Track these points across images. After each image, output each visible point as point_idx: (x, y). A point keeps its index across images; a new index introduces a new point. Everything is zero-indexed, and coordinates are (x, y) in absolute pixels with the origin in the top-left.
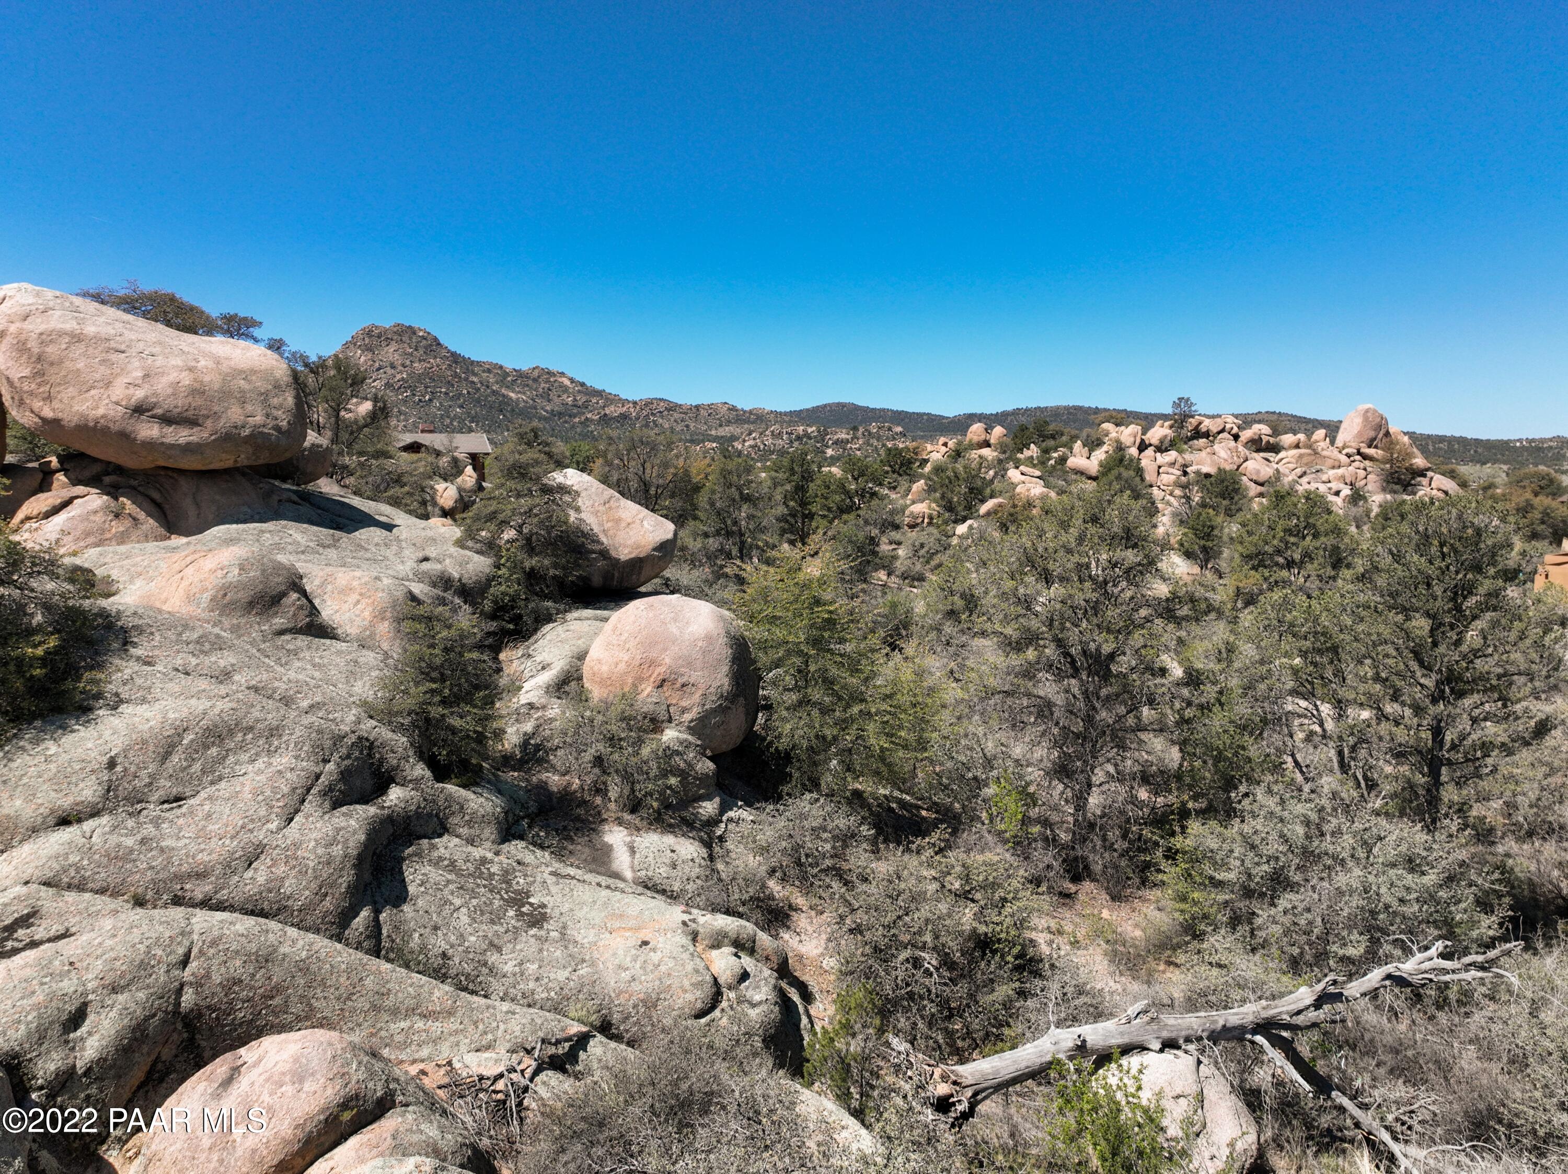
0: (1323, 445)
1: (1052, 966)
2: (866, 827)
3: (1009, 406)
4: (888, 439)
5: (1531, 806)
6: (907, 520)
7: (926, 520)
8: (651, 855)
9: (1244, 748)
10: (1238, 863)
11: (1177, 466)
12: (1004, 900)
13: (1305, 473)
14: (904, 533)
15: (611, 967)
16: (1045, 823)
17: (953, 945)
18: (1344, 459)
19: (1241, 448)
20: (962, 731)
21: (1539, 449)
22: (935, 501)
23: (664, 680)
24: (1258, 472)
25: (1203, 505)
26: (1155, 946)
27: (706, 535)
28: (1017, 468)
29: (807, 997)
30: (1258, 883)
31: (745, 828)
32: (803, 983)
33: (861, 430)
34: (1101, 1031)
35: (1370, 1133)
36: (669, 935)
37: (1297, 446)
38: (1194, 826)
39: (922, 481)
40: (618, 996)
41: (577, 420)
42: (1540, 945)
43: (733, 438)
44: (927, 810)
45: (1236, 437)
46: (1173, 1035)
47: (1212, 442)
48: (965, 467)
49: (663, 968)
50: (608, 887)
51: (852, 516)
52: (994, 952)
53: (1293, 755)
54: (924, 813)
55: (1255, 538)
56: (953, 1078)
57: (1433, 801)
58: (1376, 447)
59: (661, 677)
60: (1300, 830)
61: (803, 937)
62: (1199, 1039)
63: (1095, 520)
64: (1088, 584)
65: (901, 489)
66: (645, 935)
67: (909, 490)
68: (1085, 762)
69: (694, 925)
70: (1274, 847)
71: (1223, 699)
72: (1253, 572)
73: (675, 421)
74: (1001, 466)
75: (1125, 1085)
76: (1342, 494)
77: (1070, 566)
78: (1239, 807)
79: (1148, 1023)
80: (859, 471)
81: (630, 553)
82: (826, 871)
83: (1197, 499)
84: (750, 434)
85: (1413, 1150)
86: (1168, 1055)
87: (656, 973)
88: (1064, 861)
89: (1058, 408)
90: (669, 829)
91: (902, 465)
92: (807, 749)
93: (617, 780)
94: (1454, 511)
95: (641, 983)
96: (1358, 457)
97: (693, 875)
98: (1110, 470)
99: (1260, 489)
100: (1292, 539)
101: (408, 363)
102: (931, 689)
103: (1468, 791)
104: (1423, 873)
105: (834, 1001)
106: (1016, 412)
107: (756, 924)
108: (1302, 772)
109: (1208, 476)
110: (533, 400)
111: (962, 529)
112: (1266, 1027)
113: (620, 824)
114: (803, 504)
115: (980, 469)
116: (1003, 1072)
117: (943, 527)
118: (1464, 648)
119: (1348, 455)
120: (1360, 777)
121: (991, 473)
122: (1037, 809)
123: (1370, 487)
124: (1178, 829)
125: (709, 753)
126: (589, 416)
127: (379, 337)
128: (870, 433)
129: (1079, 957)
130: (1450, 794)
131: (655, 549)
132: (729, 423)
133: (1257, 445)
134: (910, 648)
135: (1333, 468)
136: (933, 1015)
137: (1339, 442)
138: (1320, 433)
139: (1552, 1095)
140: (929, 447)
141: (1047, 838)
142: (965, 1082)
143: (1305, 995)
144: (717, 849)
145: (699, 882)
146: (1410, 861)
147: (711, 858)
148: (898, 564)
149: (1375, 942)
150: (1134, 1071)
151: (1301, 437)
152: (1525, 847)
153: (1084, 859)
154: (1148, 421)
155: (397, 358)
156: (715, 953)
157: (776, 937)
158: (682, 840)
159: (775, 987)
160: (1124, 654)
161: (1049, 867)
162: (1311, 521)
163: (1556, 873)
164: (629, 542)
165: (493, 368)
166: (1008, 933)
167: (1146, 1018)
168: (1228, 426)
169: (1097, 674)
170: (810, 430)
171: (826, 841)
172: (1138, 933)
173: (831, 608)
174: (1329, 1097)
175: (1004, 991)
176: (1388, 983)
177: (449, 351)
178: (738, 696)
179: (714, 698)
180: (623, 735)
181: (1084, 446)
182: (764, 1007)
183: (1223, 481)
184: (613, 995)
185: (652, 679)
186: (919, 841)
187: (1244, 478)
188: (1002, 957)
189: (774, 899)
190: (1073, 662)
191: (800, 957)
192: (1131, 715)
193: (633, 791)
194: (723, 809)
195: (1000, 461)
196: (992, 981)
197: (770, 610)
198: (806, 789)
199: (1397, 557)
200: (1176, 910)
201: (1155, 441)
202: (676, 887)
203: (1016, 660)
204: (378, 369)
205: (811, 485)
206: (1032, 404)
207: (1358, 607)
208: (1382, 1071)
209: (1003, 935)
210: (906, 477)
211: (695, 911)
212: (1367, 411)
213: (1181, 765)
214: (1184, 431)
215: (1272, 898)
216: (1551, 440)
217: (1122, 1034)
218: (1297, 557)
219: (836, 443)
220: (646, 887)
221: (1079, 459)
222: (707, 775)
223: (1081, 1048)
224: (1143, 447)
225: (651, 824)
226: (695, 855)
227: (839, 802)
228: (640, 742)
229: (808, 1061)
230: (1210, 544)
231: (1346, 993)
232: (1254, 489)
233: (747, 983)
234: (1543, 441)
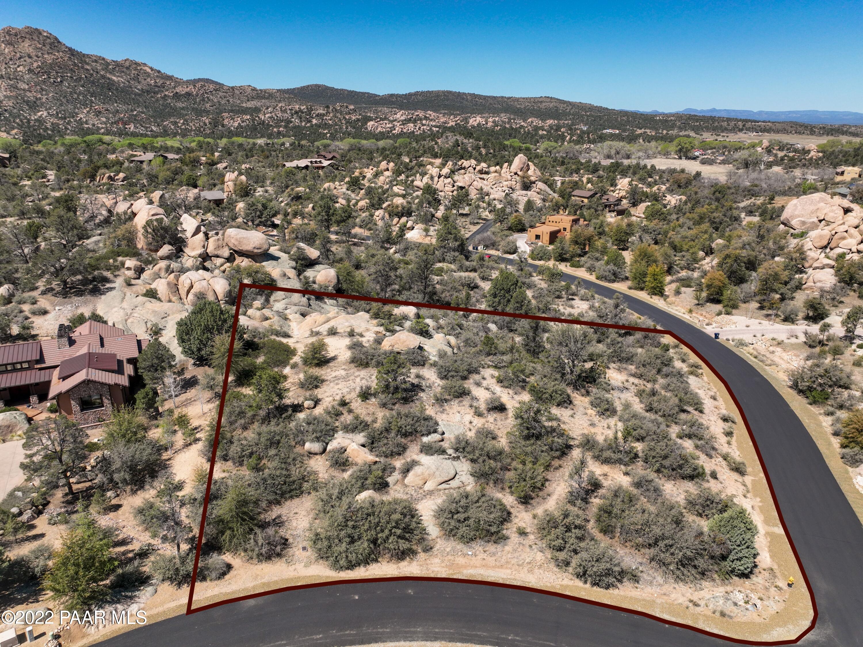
0: (506, 169)
4: (346, 114)
6: (359, 208)
7: (365, 208)
11: (451, 183)
13: (495, 184)
18: (509, 177)
19: (476, 172)
24: (478, 185)
28: (397, 185)
33: (331, 108)
37: (495, 172)
39: (364, 190)
41: (159, 96)
43: (257, 109)
45: (475, 169)
47: (466, 171)
58: (523, 171)
67: (359, 193)
76: (506, 192)
84: (267, 108)
89: (439, 91)
96: (515, 176)
99: (477, 192)
101: (40, 55)
109: (461, 187)
110: (129, 82)
111: (377, 213)
123: (517, 188)
126: (167, 93)
127: (16, 35)
128: (336, 110)
132: (253, 98)
133: (481, 172)
135: (505, 181)
137: (512, 168)
151: (498, 167)
155: (31, 50)
165: (98, 59)
168: (473, 164)
170: (302, 108)
177: (67, 47)
181: (420, 175)
183: (465, 190)
187: (473, 188)
195: (391, 180)
201: (445, 172)
204: (20, 58)
214: (456, 168)
219: (317, 115)
221: (418, 181)
224: (440, 176)
232: (474, 192)
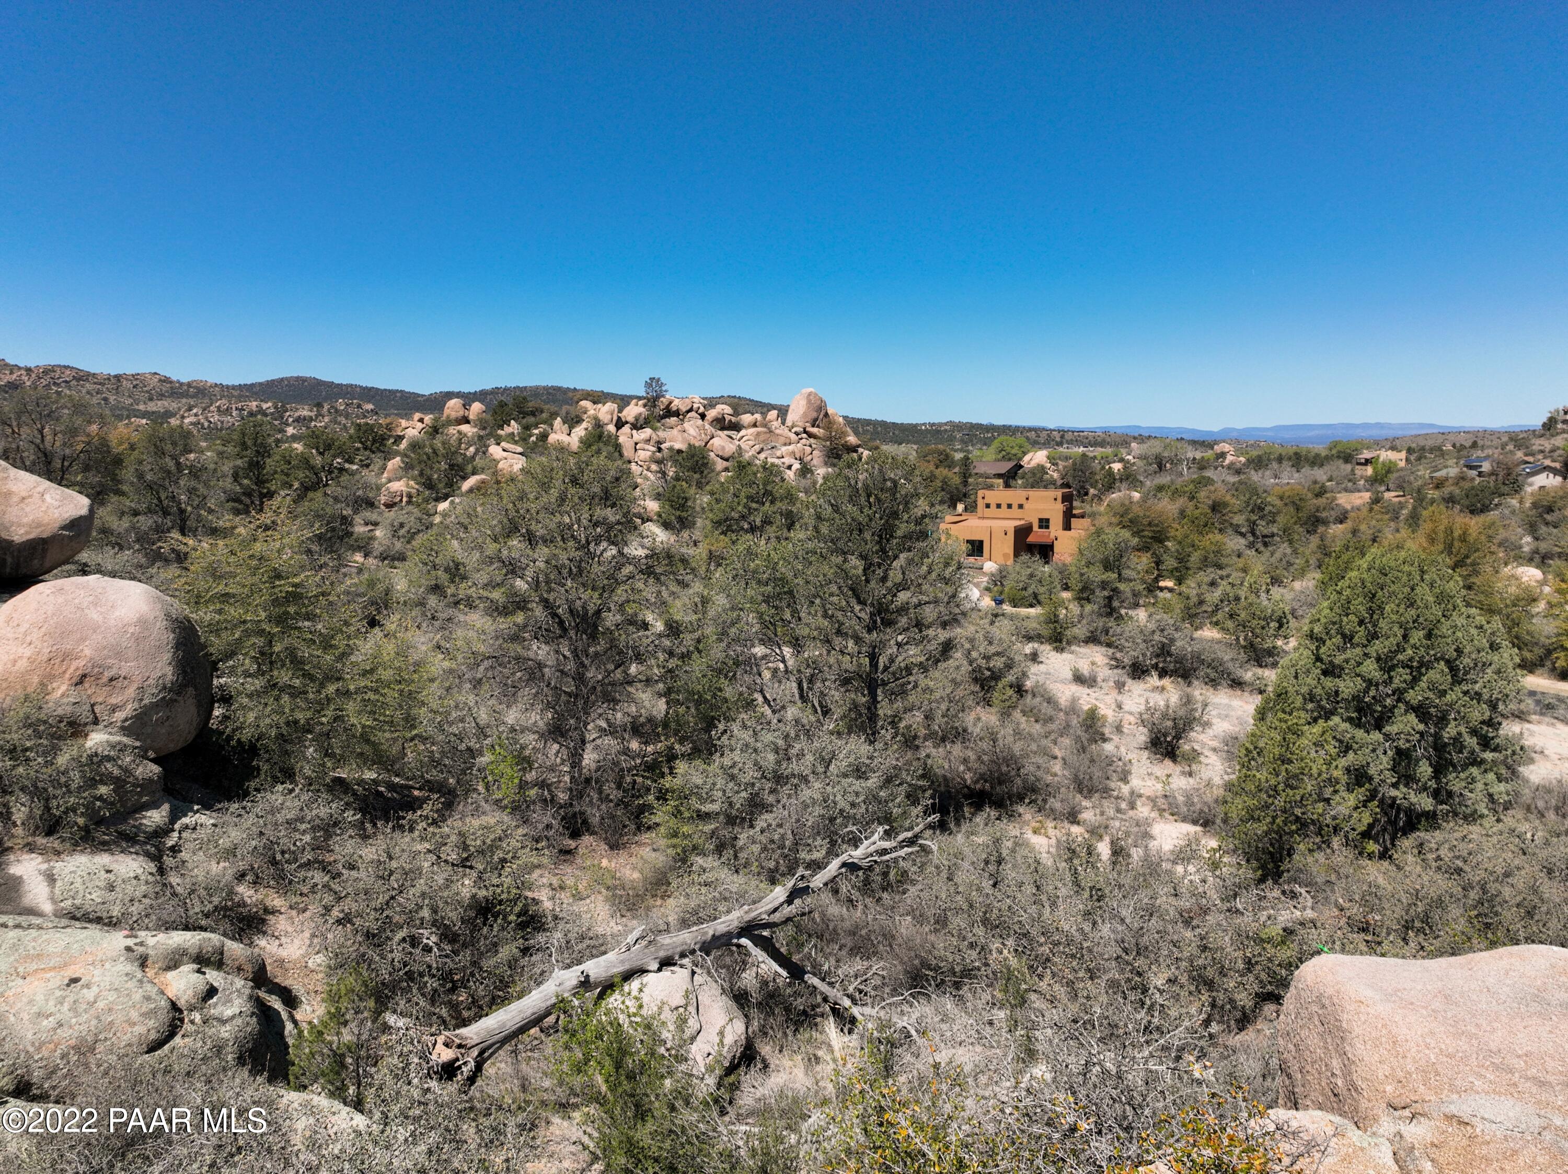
0: (776, 424)
1: (556, 918)
2: (352, 812)
3: (488, 386)
4: (357, 417)
5: (943, 716)
6: (383, 499)
7: (405, 499)
8: (79, 880)
9: (720, 690)
10: (720, 794)
11: (652, 442)
12: (504, 861)
13: (762, 450)
14: (381, 514)
15: (26, 1017)
16: (542, 784)
17: (453, 916)
18: (793, 437)
19: (707, 426)
20: (452, 703)
21: (938, 432)
22: (414, 479)
23: (84, 676)
24: (723, 448)
25: (677, 479)
26: (651, 883)
27: (136, 513)
28: (498, 444)
29: (291, 1001)
30: (738, 810)
31: (202, 834)
32: (285, 988)
33: (326, 407)
34: (603, 964)
35: (836, 1003)
36: (107, 965)
37: (755, 425)
38: (681, 767)
39: (398, 459)
40: (39, 1049)
42: (952, 825)
43: (168, 414)
44: (420, 789)
45: (703, 416)
46: (669, 953)
47: (682, 420)
48: (444, 443)
49: (101, 1004)
50: (18, 926)
51: (319, 494)
52: (496, 916)
53: (762, 691)
54: (416, 793)
55: (722, 505)
56: (457, 1041)
57: (873, 717)
58: (818, 426)
59: (80, 672)
60: (771, 757)
61: (283, 940)
62: (693, 952)
63: (575, 481)
64: (571, 543)
65: (375, 467)
66: (71, 972)
67: (384, 468)
68: (578, 719)
69: (141, 949)
70: (751, 774)
71: (701, 647)
72: (722, 537)
73: (88, 393)
74: (482, 443)
75: (627, 1007)
76: (794, 468)
77: (553, 526)
78: (718, 743)
79: (646, 947)
80: (324, 444)
81: (27, 533)
82: (308, 865)
83: (671, 474)
84: (190, 409)
85: (867, 1010)
86: (666, 973)
87: (92, 1011)
88: (563, 818)
89: (537, 388)
90: (104, 847)
91: (374, 441)
92: (276, 737)
93: (24, 798)
94: (876, 466)
95: (71, 1027)
96: (804, 435)
97: (138, 894)
98: (590, 446)
99: (725, 464)
100: (754, 505)
102: (417, 664)
103: (899, 704)
104: (867, 779)
105: (323, 1000)
106: (495, 391)
107: (225, 935)
108: (769, 705)
109: (679, 452)
111: (443, 506)
112: (748, 929)
113: (31, 851)
114: (260, 482)
115: (460, 443)
116: (509, 1025)
117: (424, 505)
118: (889, 584)
119: (797, 434)
120: (817, 705)
121: (472, 449)
122: (534, 773)
123: (815, 462)
124: (666, 770)
125: (151, 754)
128: (337, 411)
129: (580, 907)
130: (885, 709)
131: (63, 528)
132: (161, 396)
133: (722, 424)
134: (391, 624)
135: (785, 444)
136: (435, 991)
137: (789, 422)
138: (773, 414)
139: (964, 939)
140: (404, 423)
141: (546, 800)
142: (470, 1043)
143: (779, 893)
144: (168, 861)
145: (147, 901)
146: (858, 770)
147: (161, 871)
148: (376, 544)
149: (833, 843)
150: (635, 993)
151: (758, 416)
152: (940, 750)
153: (582, 813)
154: (623, 401)
156: (171, 975)
157: (250, 944)
158: (121, 857)
159: (251, 997)
160: (609, 610)
161: (549, 827)
162: (769, 488)
163: (962, 768)
164: (25, 520)
166: (509, 892)
167: (644, 943)
168: (695, 406)
169: (585, 632)
170: (265, 406)
171: (304, 832)
172: (636, 875)
173: (296, 580)
174: (803, 981)
175: (507, 951)
176: (843, 870)
178: (186, 686)
179: (155, 691)
180: (28, 744)
181: (564, 423)
182: (239, 1021)
183: (693, 456)
184: (31, 1049)
185: (67, 676)
186: (410, 816)
187: (712, 454)
188: (505, 918)
189: (245, 905)
190: (561, 623)
191: (281, 962)
192: (619, 670)
193: (48, 808)
194: (174, 817)
195: (480, 438)
196: (495, 945)
197: (220, 587)
198: (276, 780)
199: (836, 509)
200: (668, 847)
201: (630, 419)
202: (116, 911)
203: (504, 624)
205: (268, 461)
206: (512, 384)
207: (807, 553)
208: (844, 953)
209: (504, 896)
210: (379, 455)
211: (142, 934)
212: (810, 394)
213: (668, 713)
214: (657, 410)
215: (751, 820)
216: (946, 424)
217: (622, 962)
218: (758, 523)
219: (298, 420)
220: (74, 918)
221: (559, 435)
222: (151, 780)
223: (585, 983)
224: (620, 424)
225: (76, 844)
226: (140, 871)
227: (318, 791)
228: (55, 750)
229: (293, 1064)
230: (684, 514)
231: (811, 885)
232: (720, 464)
233: (215, 999)
234: (940, 425)
